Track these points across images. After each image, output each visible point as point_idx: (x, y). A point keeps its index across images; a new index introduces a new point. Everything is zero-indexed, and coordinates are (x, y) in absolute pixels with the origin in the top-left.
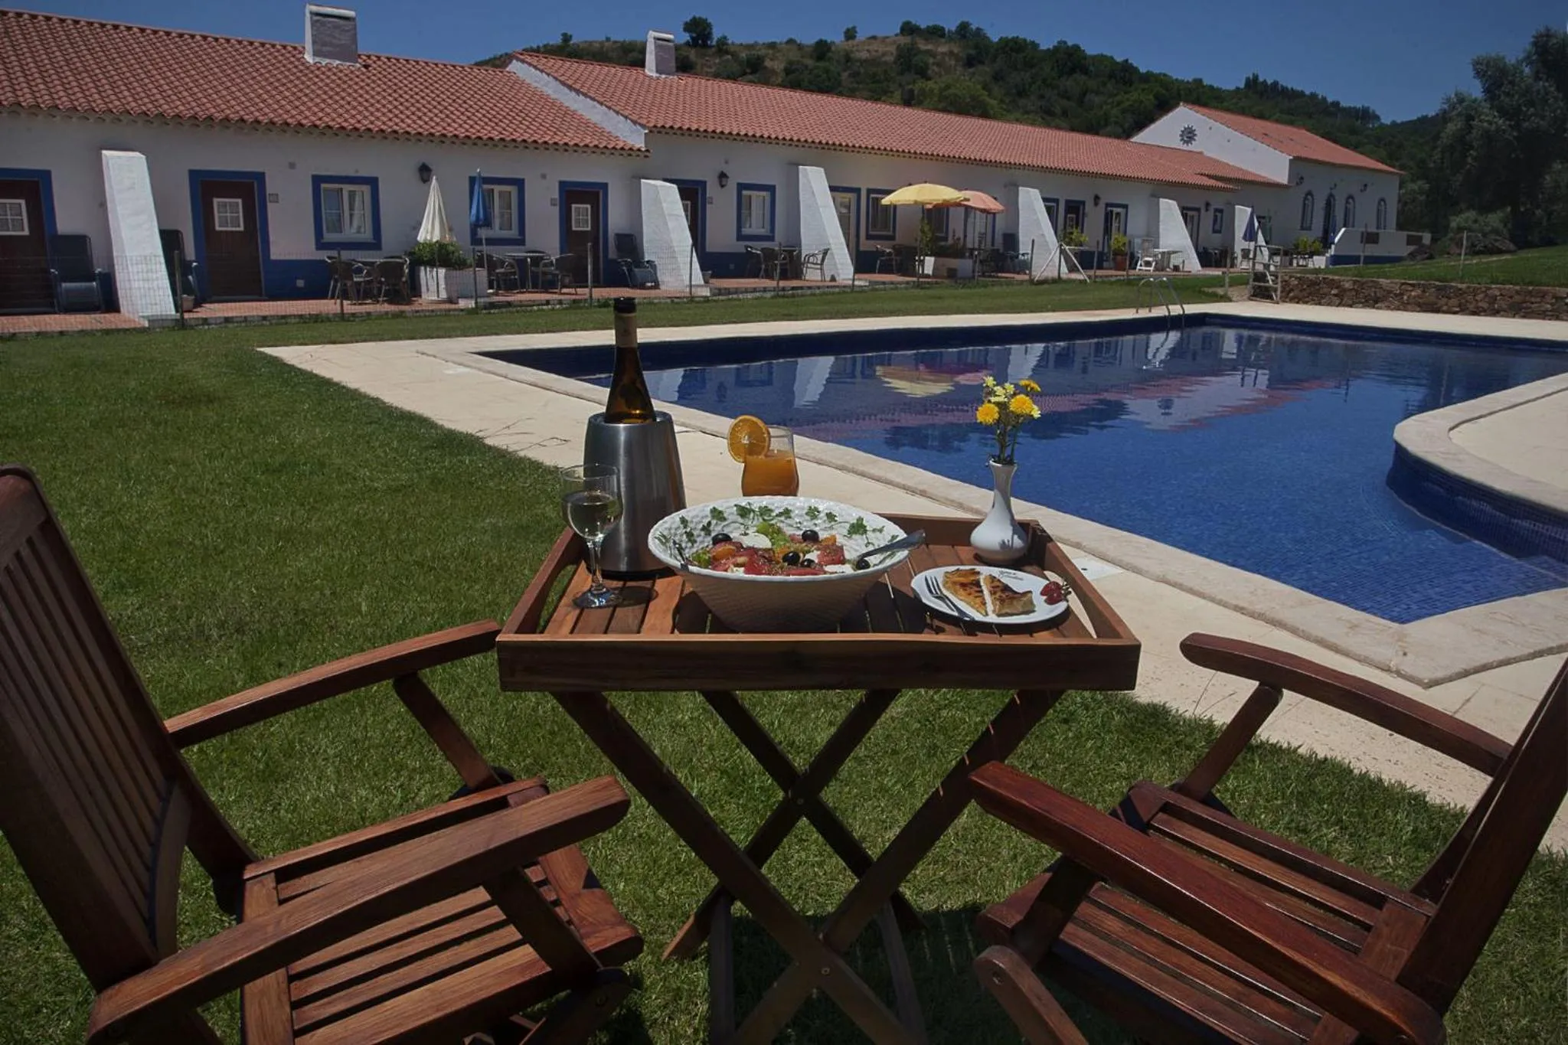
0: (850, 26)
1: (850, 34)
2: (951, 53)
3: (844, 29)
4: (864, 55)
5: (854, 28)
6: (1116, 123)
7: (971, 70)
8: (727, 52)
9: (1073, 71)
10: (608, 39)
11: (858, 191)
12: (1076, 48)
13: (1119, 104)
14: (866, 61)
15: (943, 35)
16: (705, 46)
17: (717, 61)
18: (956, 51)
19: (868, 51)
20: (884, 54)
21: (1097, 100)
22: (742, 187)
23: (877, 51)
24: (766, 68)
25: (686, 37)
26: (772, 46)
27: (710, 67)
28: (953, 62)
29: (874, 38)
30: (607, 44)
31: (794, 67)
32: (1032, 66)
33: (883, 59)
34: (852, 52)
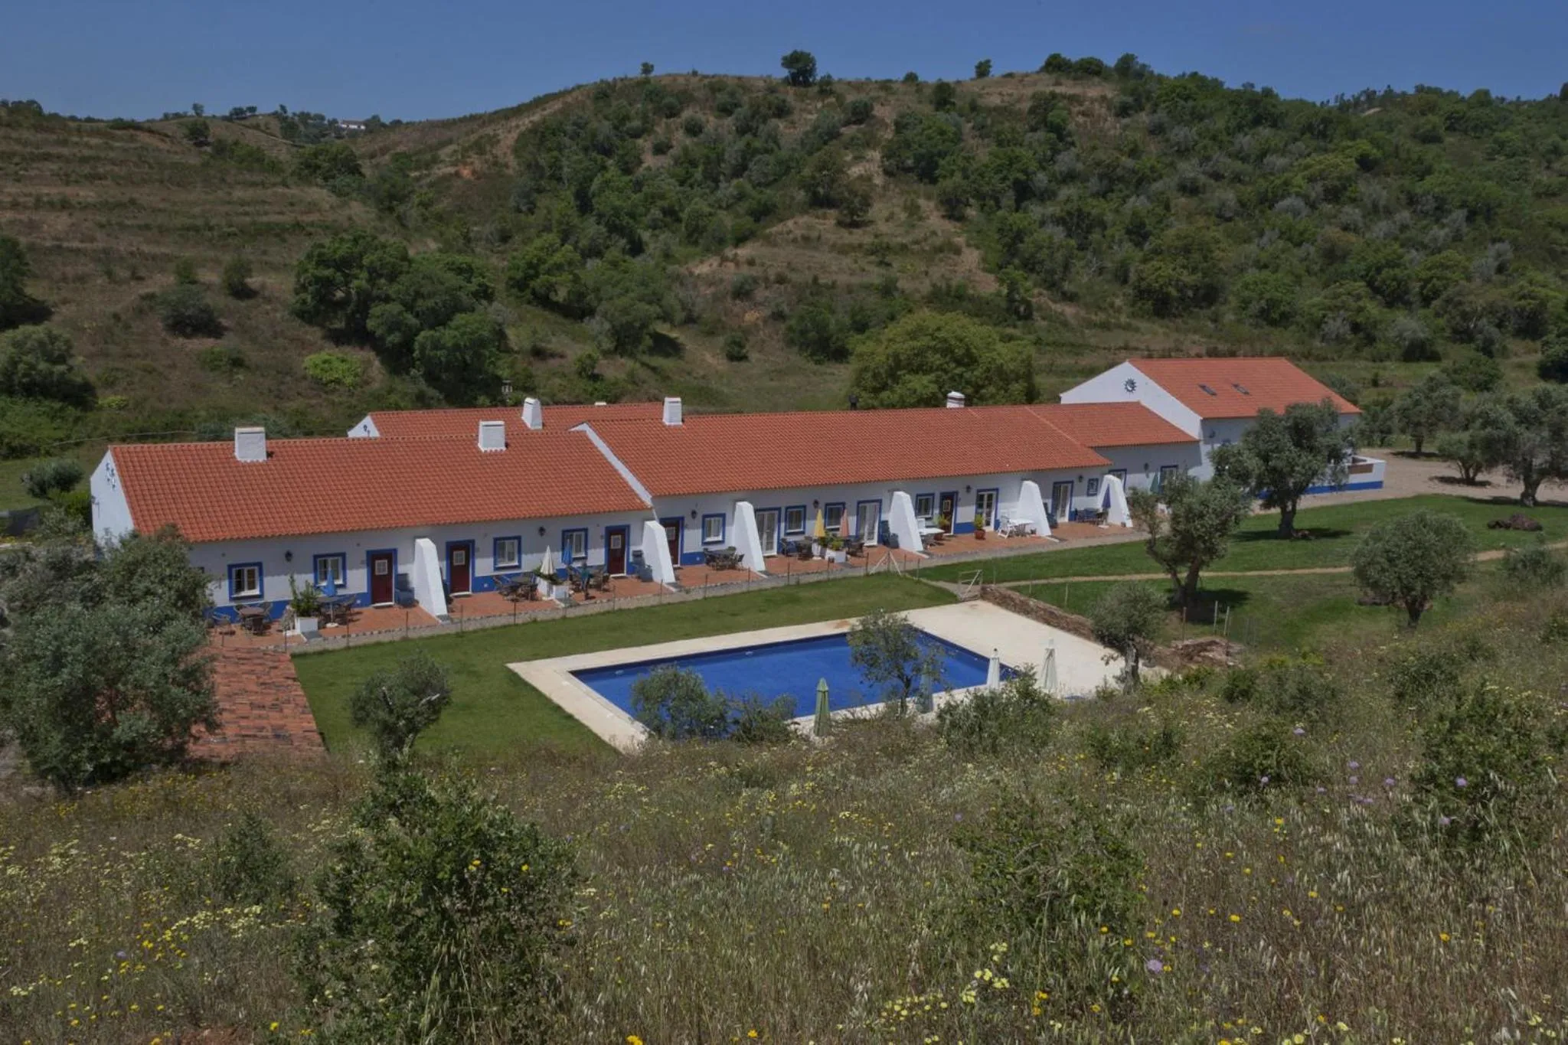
0: (983, 59)
1: (983, 70)
2: (1104, 98)
3: (976, 63)
4: (995, 101)
5: (988, 61)
6: (1298, 195)
7: (1126, 121)
8: (831, 92)
9: (1257, 121)
10: (695, 73)
11: (779, 509)
12: (1268, 93)
13: (1307, 167)
14: (996, 109)
15: (1098, 73)
16: (806, 84)
17: (819, 105)
18: (1110, 95)
19: (1000, 94)
20: (1019, 100)
21: (1280, 161)
22: (705, 516)
23: (1011, 95)
24: (874, 117)
25: (785, 73)
26: (886, 86)
27: (810, 113)
28: (1104, 111)
29: (1010, 75)
30: (694, 80)
31: (905, 121)
32: (1201, 119)
33: (1018, 106)
34: (981, 96)
